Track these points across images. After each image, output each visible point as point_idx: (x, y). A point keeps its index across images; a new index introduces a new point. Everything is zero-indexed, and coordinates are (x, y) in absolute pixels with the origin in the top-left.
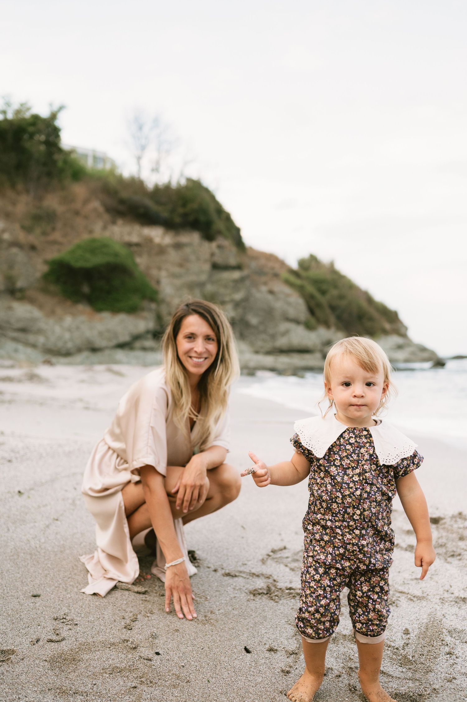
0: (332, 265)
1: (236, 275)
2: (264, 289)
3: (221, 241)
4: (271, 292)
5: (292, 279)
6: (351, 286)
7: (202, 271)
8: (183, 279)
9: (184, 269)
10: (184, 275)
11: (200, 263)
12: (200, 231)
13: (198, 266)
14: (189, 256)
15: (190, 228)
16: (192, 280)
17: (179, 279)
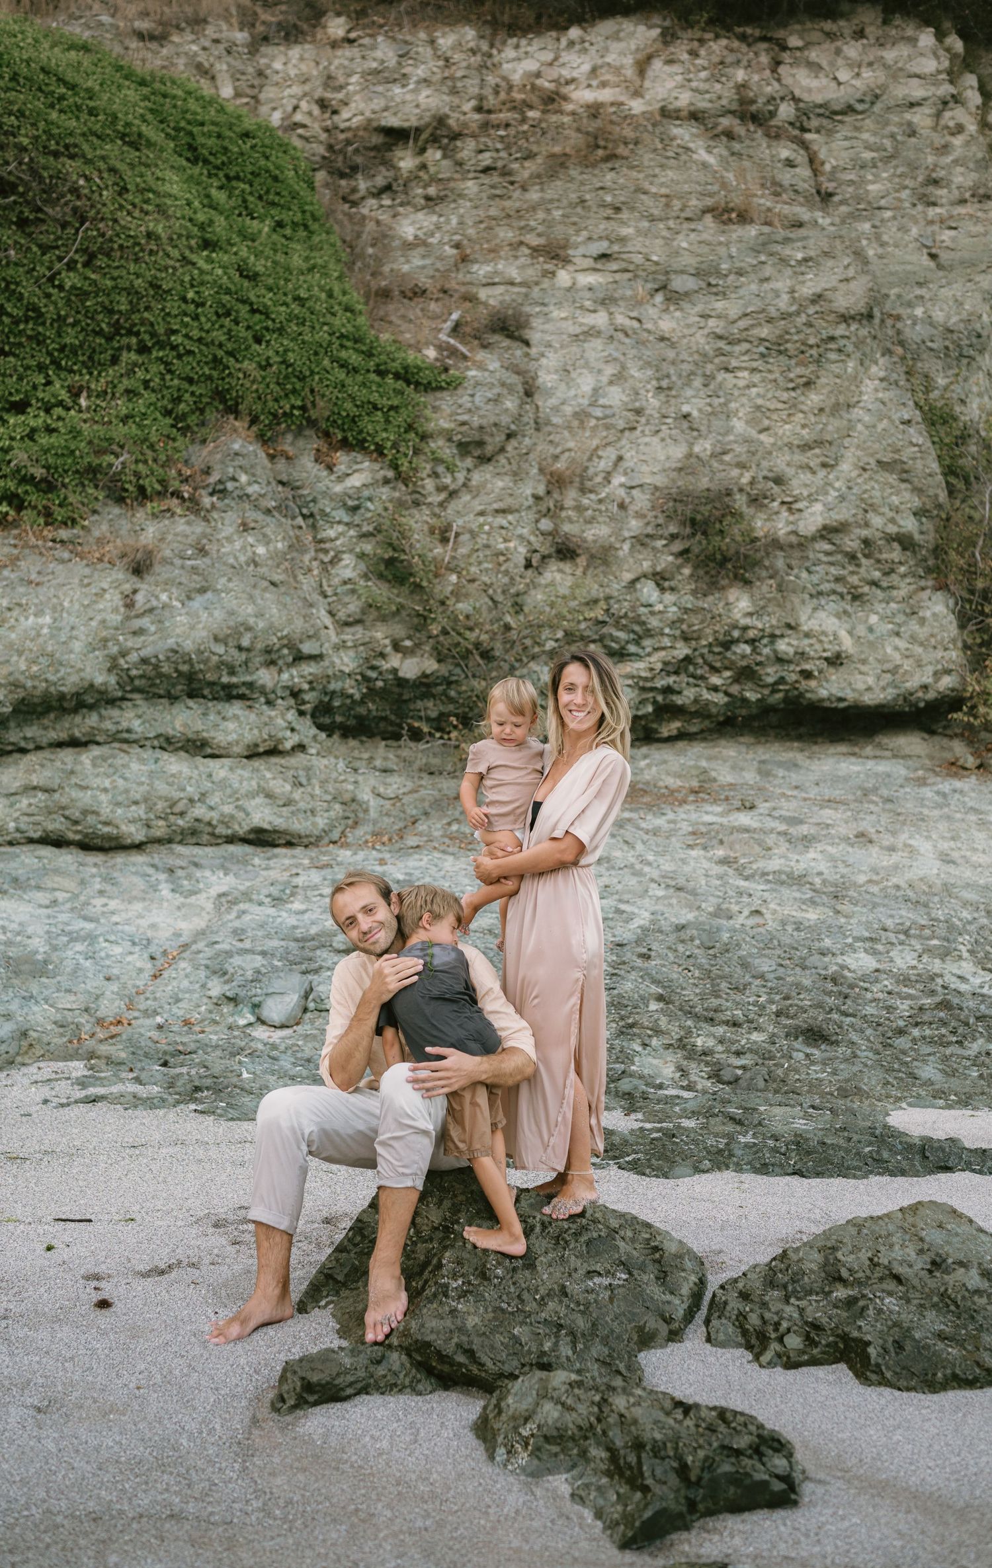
7: (944, 256)
8: (731, 307)
9: (752, 231)
10: (740, 273)
11: (932, 212)
12: (947, 25)
13: (915, 231)
14: (852, 176)
15: (869, 17)
16: (818, 298)
17: (693, 311)
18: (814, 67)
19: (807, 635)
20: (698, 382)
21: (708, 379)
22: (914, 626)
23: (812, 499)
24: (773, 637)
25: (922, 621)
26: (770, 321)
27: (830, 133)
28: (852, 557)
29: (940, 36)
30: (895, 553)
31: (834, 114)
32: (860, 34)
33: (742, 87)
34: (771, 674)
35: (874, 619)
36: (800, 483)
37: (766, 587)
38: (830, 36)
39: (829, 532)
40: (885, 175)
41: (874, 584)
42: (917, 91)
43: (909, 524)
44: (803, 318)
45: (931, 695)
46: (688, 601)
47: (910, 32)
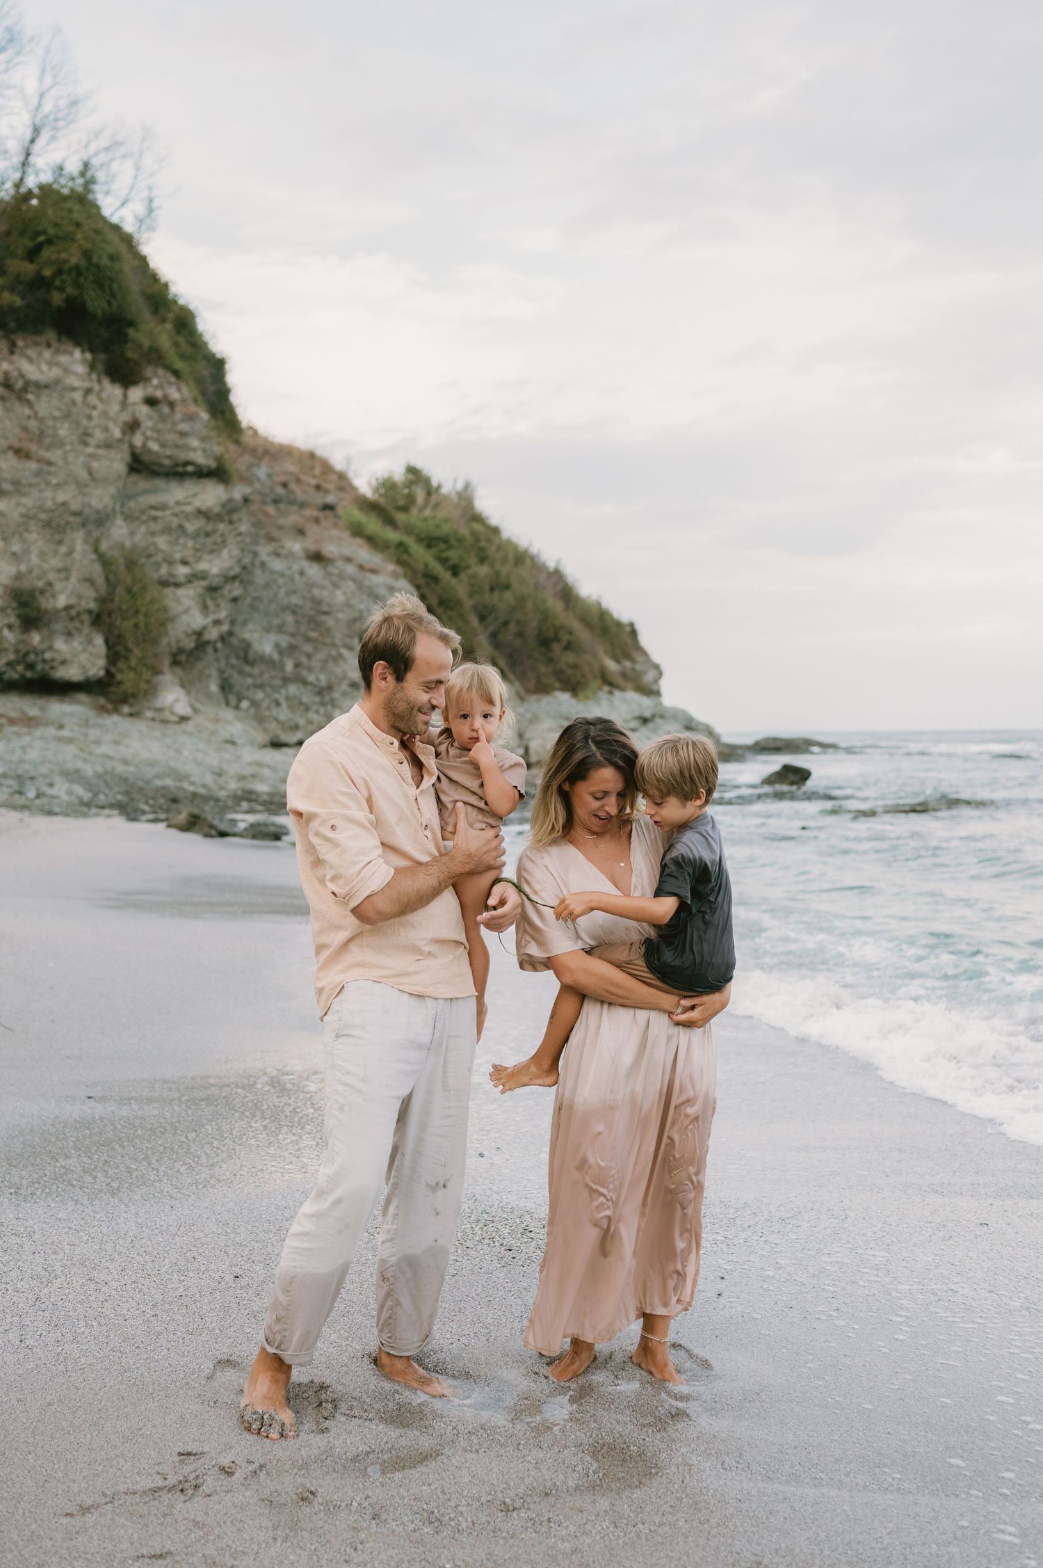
0: (465, 498)
1: (210, 495)
2: (296, 546)
3: (157, 383)
4: (317, 557)
5: (373, 525)
6: (521, 558)
7: (96, 476)
8: (27, 501)
9: (33, 465)
10: (31, 485)
11: (89, 450)
12: (86, 346)
13: (81, 459)
14: (50, 423)
15: (51, 335)
16: (64, 504)
17: (13, 501)
18: (30, 360)
19: (55, 651)
20: (17, 536)
21: (21, 536)
22: (90, 649)
23: (61, 592)
24: (43, 652)
25: (94, 646)
26: (46, 511)
27: (38, 397)
28: (72, 619)
29: (83, 352)
30: (85, 617)
31: (39, 387)
32: (49, 345)
33: (6, 373)
34: (39, 667)
35: (75, 644)
36: (58, 586)
37: (45, 631)
38: (37, 344)
39: (68, 608)
40: (66, 425)
41: (76, 629)
42: (77, 383)
43: (92, 605)
44: (57, 513)
45: (95, 678)
46: (20, 637)
47: (70, 348)
